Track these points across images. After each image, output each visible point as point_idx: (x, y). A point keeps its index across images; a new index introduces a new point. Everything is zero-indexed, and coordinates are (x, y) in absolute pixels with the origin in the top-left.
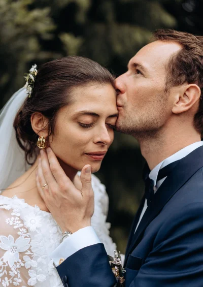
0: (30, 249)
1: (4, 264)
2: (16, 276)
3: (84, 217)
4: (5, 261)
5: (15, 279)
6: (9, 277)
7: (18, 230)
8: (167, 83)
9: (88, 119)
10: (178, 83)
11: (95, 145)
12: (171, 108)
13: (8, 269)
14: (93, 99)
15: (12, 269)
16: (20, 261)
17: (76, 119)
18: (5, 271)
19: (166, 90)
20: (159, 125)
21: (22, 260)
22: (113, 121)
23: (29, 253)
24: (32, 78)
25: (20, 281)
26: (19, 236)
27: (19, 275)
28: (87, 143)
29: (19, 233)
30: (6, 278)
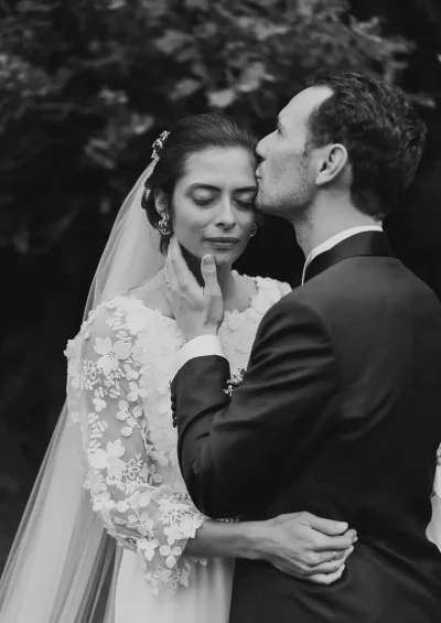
0: (130, 357)
1: (97, 370)
2: (113, 387)
3: (206, 323)
4: (98, 367)
5: (112, 390)
6: (104, 387)
7: (117, 332)
8: (306, 145)
9: (204, 194)
10: (320, 144)
11: (216, 228)
12: (315, 178)
13: (103, 377)
14: (211, 168)
15: (108, 378)
16: (120, 370)
17: (190, 194)
18: (99, 379)
19: (305, 154)
20: (301, 202)
21: (123, 370)
22: (245, 197)
23: (130, 361)
24: (161, 144)
25: (118, 393)
26: (117, 339)
27: (118, 387)
28: (206, 225)
29: (118, 336)
30: (101, 388)
